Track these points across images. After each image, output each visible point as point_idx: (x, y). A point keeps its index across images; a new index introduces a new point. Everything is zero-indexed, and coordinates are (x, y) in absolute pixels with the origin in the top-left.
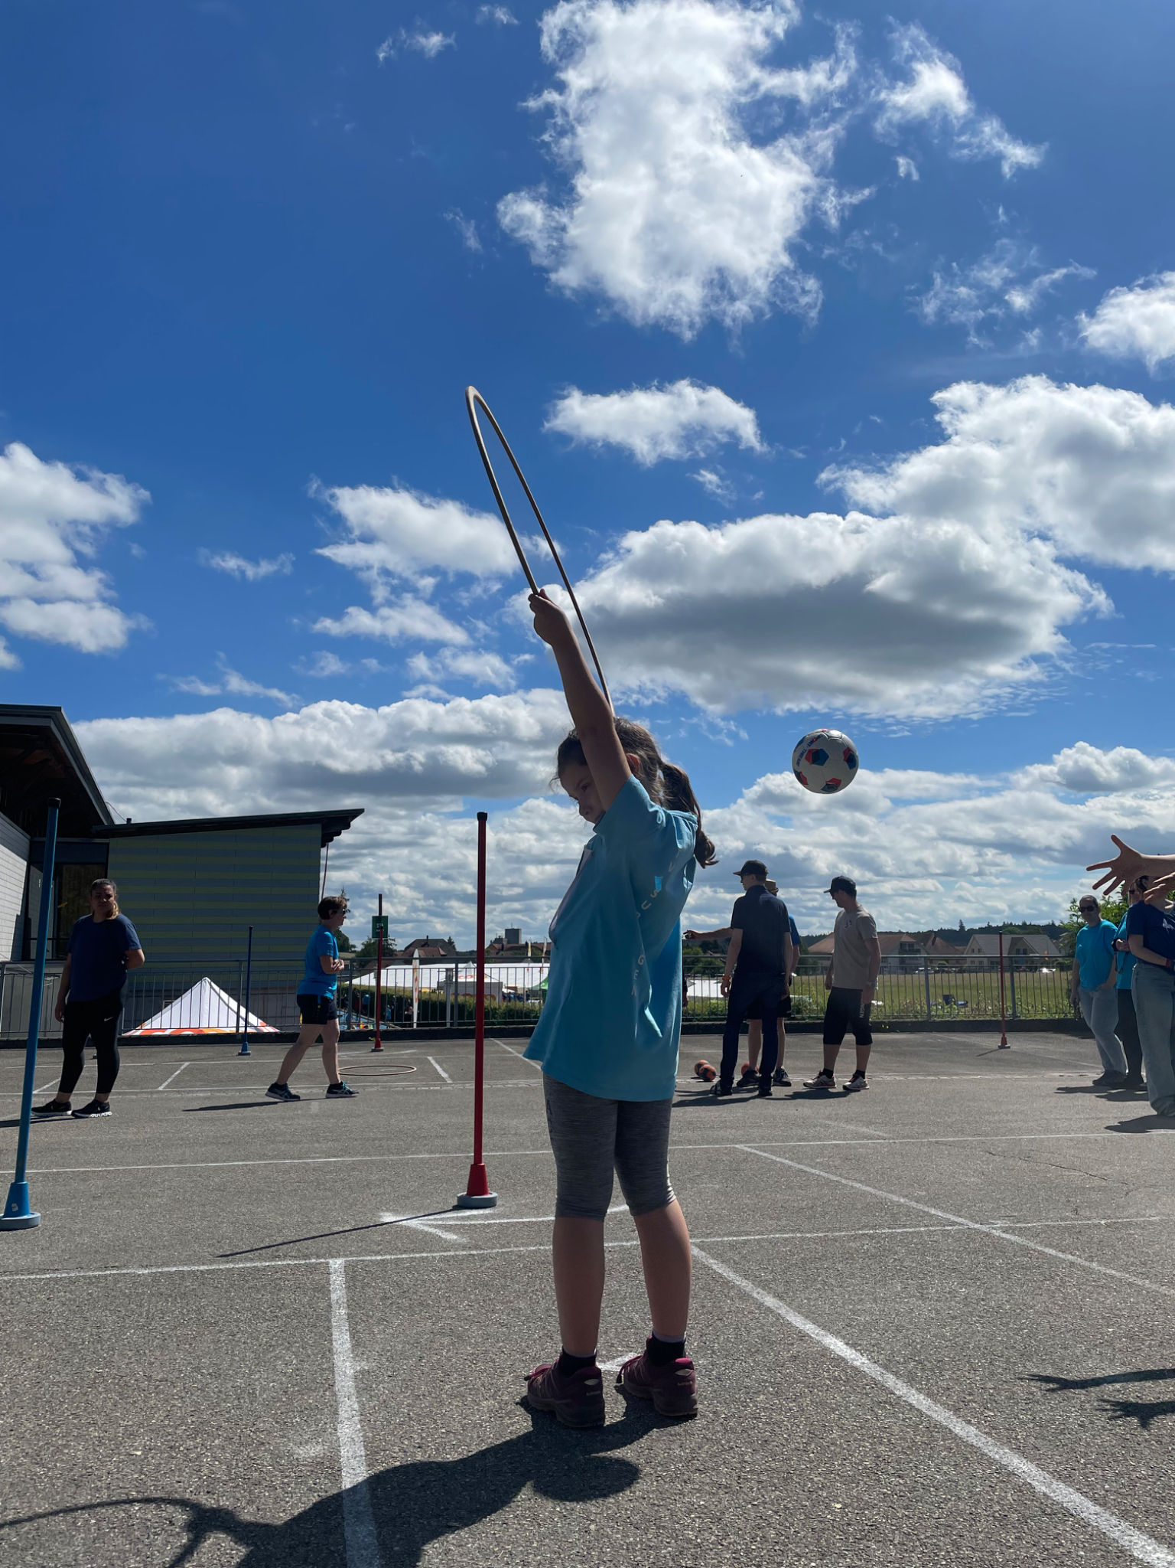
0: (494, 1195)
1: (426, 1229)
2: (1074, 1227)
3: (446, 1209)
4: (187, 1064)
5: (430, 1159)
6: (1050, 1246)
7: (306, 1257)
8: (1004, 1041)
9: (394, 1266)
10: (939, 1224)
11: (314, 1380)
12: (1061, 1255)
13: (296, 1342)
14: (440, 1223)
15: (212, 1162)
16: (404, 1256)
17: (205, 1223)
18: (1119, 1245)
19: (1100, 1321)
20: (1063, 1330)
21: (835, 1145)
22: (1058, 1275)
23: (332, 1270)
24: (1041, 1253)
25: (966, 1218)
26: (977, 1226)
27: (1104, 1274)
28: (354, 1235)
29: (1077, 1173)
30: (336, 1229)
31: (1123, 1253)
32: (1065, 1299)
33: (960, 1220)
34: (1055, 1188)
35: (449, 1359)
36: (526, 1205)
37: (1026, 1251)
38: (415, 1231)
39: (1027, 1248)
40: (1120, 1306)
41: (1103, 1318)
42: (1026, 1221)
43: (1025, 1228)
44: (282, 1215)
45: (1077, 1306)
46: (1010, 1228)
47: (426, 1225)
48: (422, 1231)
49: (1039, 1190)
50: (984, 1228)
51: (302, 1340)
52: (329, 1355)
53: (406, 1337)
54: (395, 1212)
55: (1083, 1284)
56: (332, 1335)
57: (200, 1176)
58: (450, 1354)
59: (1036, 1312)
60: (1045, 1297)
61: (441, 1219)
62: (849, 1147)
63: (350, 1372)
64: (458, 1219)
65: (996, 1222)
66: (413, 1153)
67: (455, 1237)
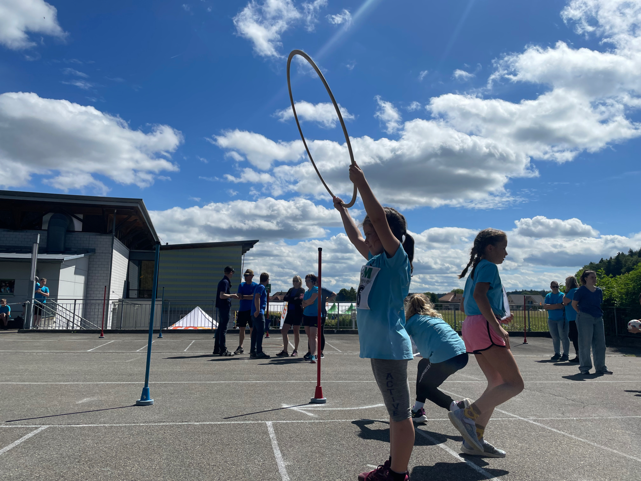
0: (325, 398)
1: (301, 411)
2: (563, 420)
3: (307, 403)
4: (194, 341)
5: (296, 383)
6: (554, 428)
7: (257, 420)
8: (525, 341)
9: (291, 425)
10: (507, 417)
11: (270, 468)
12: (558, 432)
13: (260, 453)
14: (306, 409)
15: (212, 381)
16: (294, 421)
17: (216, 405)
18: (583, 428)
19: (578, 459)
20: (562, 462)
21: (459, 383)
22: (559, 440)
23: (268, 426)
24: (550, 431)
25: (517, 415)
26: (522, 419)
27: (578, 440)
28: (273, 412)
29: (562, 398)
30: (266, 410)
31: (584, 432)
32: (562, 449)
33: (515, 416)
34: (553, 404)
35: (320, 462)
36: (338, 403)
37: (543, 429)
38: (296, 412)
39: (544, 428)
40: (585, 453)
41: (579, 458)
42: (542, 417)
43: (543, 420)
44: (244, 403)
45: (567, 453)
46: (537, 420)
47: (300, 409)
48: (299, 412)
49: (547, 404)
50: (525, 420)
51: (263, 452)
52: (274, 459)
53: (302, 453)
54: (287, 404)
55: (569, 444)
56: (273, 451)
57: (209, 386)
58: (320, 460)
59: (551, 454)
60: (554, 449)
61: (306, 407)
62: (464, 384)
63: (284, 466)
64: (312, 407)
65: (530, 417)
66: (289, 380)
67: (313, 415)
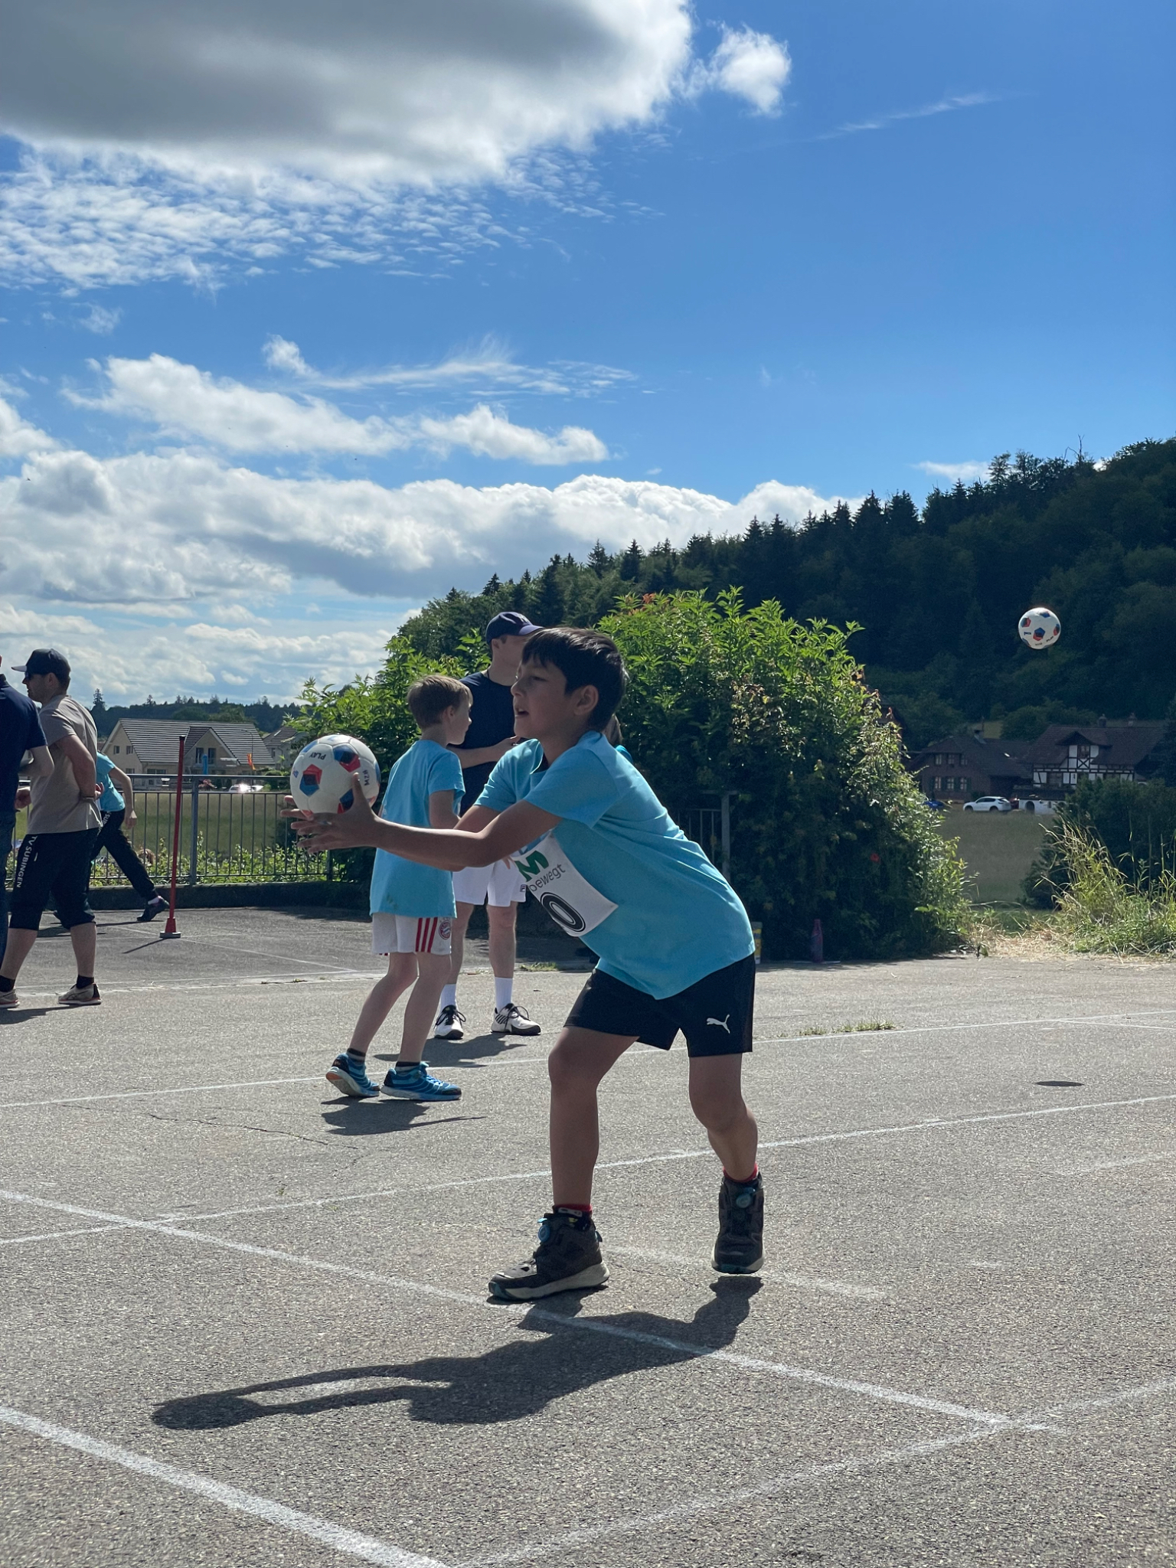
2: (279, 1212)
6: (247, 1241)
10: (82, 1225)
12: (259, 1251)
18: (339, 1231)
19: (308, 1325)
22: (256, 1277)
24: (232, 1252)
25: (121, 1214)
26: (139, 1224)
27: (317, 1268)
31: (343, 1241)
32: (264, 1305)
33: (112, 1217)
34: (253, 1161)
37: (210, 1250)
39: (212, 1247)
41: (312, 1322)
42: (209, 1211)
43: (210, 1219)
45: (279, 1312)
46: (188, 1222)
49: (230, 1165)
50: (150, 1226)
65: (169, 1215)
